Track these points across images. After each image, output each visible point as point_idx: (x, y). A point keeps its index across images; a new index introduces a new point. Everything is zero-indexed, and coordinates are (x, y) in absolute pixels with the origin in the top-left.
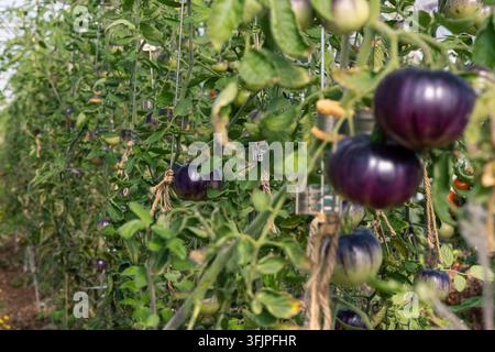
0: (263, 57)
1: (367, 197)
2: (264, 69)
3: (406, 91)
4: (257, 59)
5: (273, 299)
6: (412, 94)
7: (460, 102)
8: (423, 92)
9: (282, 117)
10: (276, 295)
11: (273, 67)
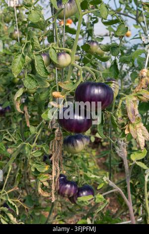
0: (32, 78)
1: (74, 130)
2: (33, 82)
3: (88, 91)
4: (30, 79)
5: (39, 166)
6: (90, 92)
7: (108, 94)
8: (94, 91)
9: (44, 94)
10: (40, 164)
11: (36, 82)
